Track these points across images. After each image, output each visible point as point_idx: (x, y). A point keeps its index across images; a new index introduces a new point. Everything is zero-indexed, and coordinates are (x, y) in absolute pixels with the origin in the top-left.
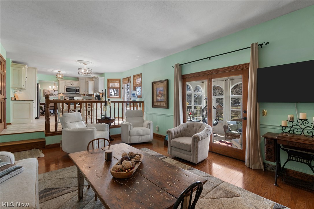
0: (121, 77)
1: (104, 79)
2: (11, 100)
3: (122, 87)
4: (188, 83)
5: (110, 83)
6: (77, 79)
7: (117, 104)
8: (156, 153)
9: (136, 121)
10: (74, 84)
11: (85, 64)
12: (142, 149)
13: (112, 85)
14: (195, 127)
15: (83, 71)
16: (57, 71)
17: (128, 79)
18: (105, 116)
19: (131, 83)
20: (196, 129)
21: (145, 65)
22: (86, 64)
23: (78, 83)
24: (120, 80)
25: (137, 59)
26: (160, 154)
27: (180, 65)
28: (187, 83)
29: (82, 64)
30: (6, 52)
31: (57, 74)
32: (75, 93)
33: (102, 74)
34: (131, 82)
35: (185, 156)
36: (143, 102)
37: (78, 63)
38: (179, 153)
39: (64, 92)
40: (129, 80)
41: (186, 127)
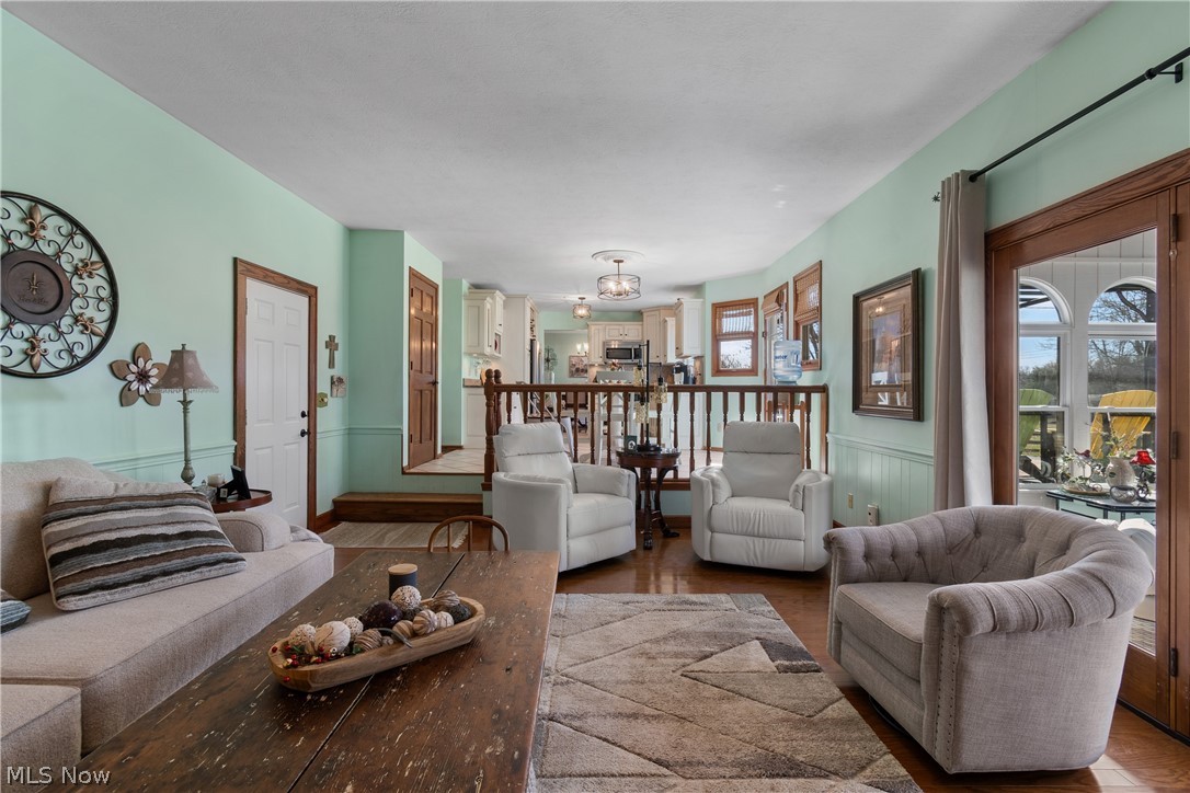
0: (758, 292)
1: (704, 303)
2: (464, 386)
3: (761, 329)
4: (1030, 275)
5: (720, 320)
6: (638, 315)
7: (734, 397)
8: (788, 630)
9: (763, 469)
10: (630, 334)
11: (619, 262)
12: (739, 596)
13: (729, 324)
14: (1026, 544)
15: (612, 286)
16: (574, 298)
17: (779, 296)
18: (639, 443)
19: (787, 310)
20: (1036, 555)
21: (831, 222)
22: (622, 261)
23: (640, 327)
24: (753, 303)
25: (782, 202)
26: (801, 645)
27: (974, 177)
28: (1024, 275)
29: (611, 261)
30: (444, 264)
31: (575, 307)
32: (629, 361)
33: (697, 289)
34: (787, 304)
35: (896, 697)
36: (823, 389)
37: (599, 259)
38: (870, 668)
39: (600, 361)
40: (779, 300)
41: (968, 531)
